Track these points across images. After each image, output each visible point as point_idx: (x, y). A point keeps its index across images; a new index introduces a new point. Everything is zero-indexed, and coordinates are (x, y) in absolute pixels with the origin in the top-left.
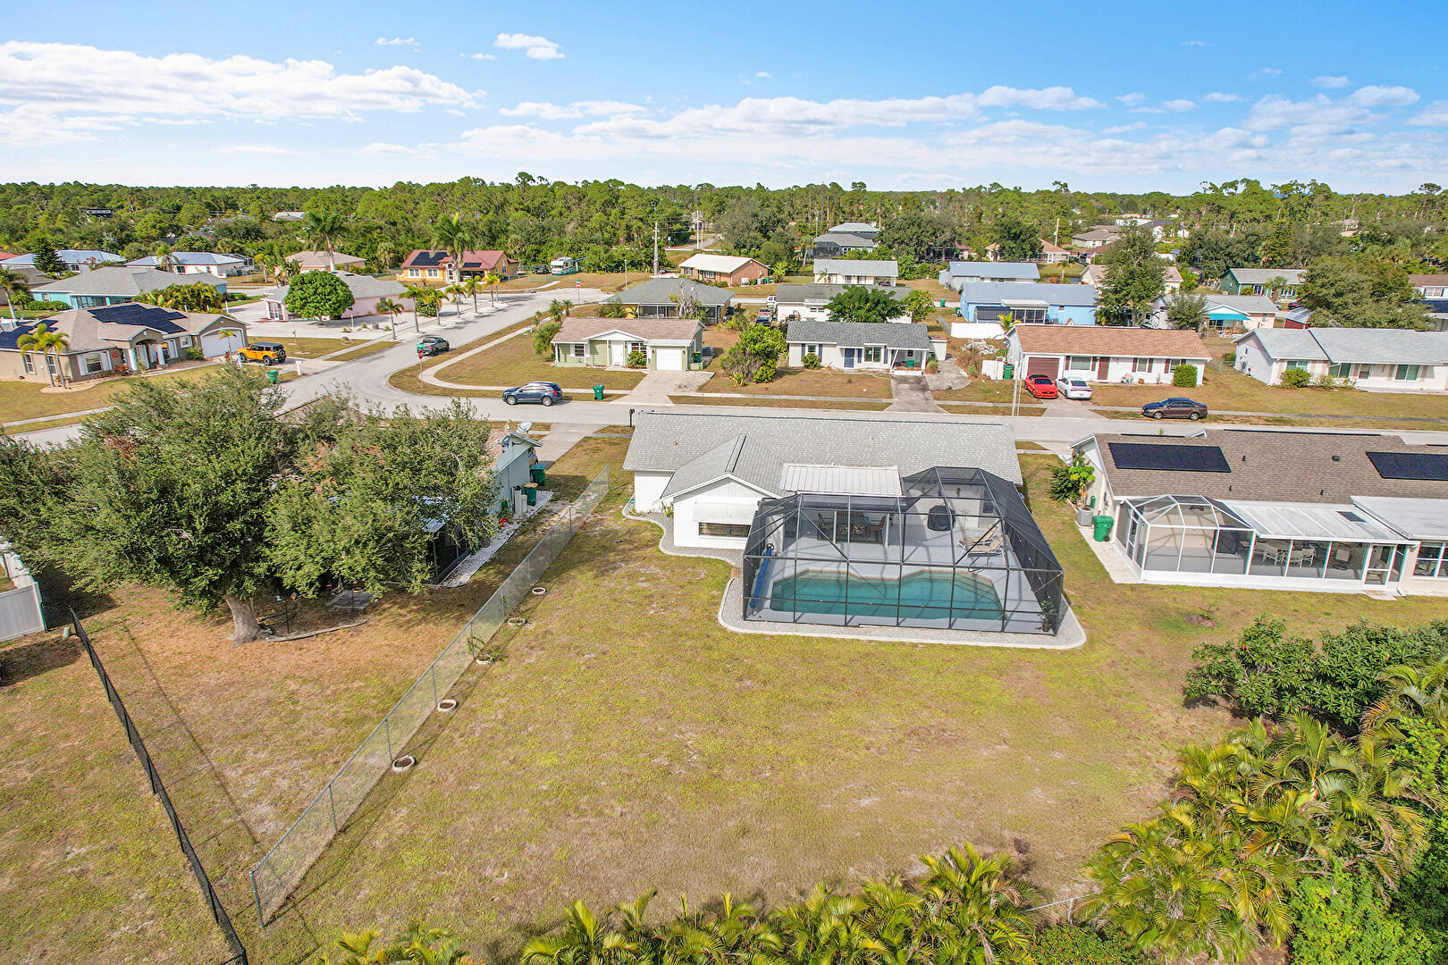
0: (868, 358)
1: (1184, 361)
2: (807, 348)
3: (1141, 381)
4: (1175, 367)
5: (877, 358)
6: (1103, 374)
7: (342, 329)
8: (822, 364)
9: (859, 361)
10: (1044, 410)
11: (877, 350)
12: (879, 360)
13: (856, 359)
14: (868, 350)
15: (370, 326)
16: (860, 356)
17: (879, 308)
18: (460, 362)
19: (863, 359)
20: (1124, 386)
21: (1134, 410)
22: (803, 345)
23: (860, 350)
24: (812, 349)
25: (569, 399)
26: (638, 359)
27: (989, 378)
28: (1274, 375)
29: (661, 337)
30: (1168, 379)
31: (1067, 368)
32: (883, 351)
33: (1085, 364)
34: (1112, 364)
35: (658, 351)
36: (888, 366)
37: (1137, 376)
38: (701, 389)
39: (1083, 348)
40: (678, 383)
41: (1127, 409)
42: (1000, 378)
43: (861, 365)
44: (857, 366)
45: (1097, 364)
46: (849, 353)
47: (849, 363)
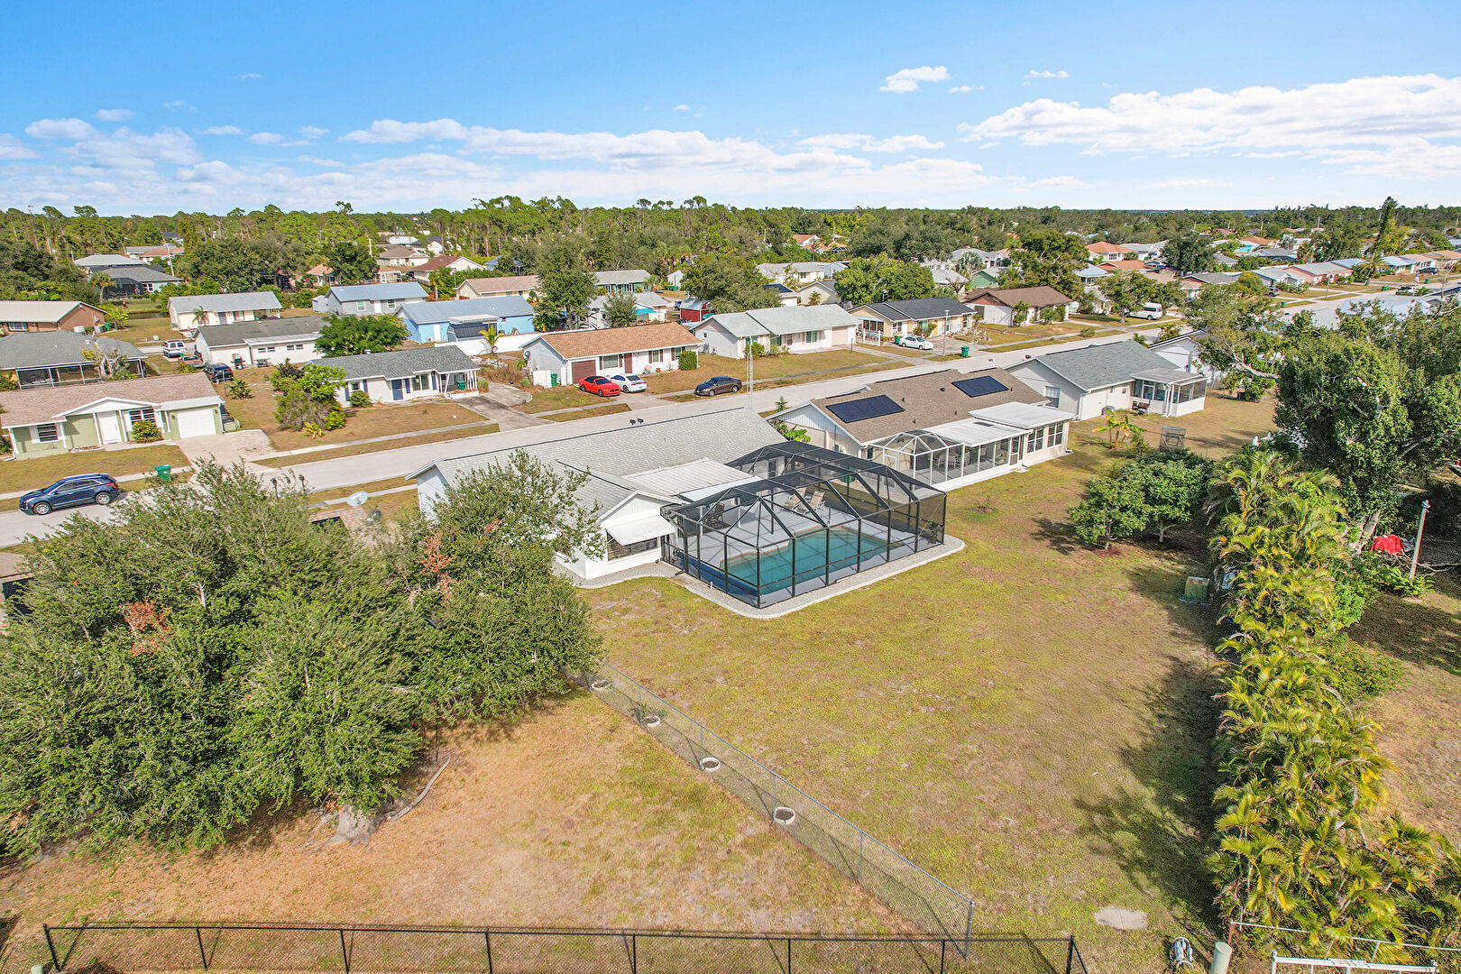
0: (416, 387)
1: (684, 348)
2: (350, 387)
3: (658, 370)
4: (678, 354)
5: (426, 386)
6: (629, 369)
8: (371, 401)
9: (408, 392)
10: (626, 405)
11: (424, 377)
12: (428, 388)
13: (404, 390)
14: (415, 378)
16: (408, 386)
17: (382, 336)
19: (411, 388)
21: (688, 392)
22: (347, 383)
23: (407, 380)
24: (356, 386)
26: (151, 430)
27: (546, 387)
28: (739, 351)
30: (675, 365)
32: (430, 377)
33: (614, 361)
34: (634, 359)
35: (179, 415)
36: (437, 392)
37: (655, 366)
38: (277, 448)
39: (609, 348)
41: (682, 393)
43: (410, 396)
44: (406, 396)
45: (623, 360)
46: (396, 385)
47: (398, 396)
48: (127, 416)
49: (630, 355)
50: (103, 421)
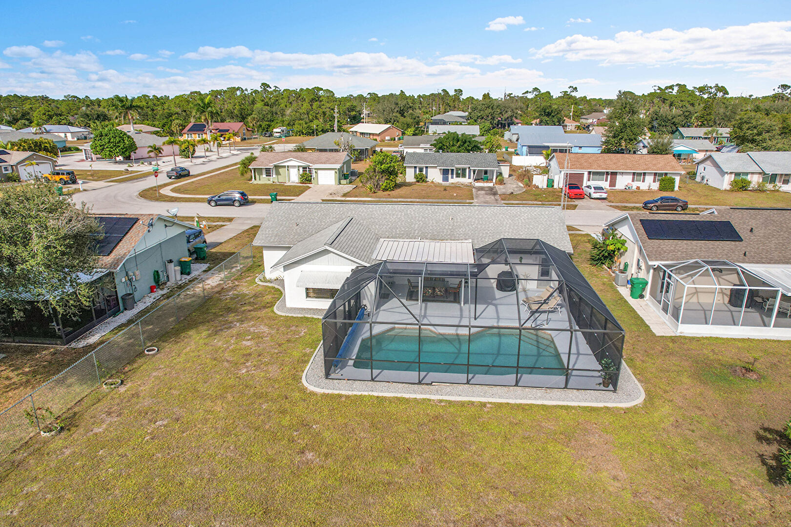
0: (458, 176)
1: (666, 174)
2: (418, 169)
3: (638, 188)
4: (660, 178)
5: (464, 176)
6: (613, 184)
7: (127, 165)
8: (428, 180)
9: (452, 178)
10: (576, 206)
11: (464, 170)
13: (450, 176)
14: (457, 169)
15: (146, 164)
16: (452, 174)
18: (192, 182)
19: (455, 176)
20: (627, 190)
21: (637, 205)
22: (415, 167)
24: (421, 170)
25: (253, 202)
26: (307, 178)
27: (538, 187)
28: (725, 183)
29: (321, 163)
30: (655, 186)
31: (589, 180)
32: (467, 170)
34: (619, 177)
35: (319, 172)
36: (471, 180)
38: (345, 195)
40: (330, 192)
41: (633, 205)
42: (545, 187)
43: (453, 180)
44: (451, 181)
46: (445, 172)
47: (446, 179)
48: (301, 170)
49: (615, 174)
50: (291, 170)
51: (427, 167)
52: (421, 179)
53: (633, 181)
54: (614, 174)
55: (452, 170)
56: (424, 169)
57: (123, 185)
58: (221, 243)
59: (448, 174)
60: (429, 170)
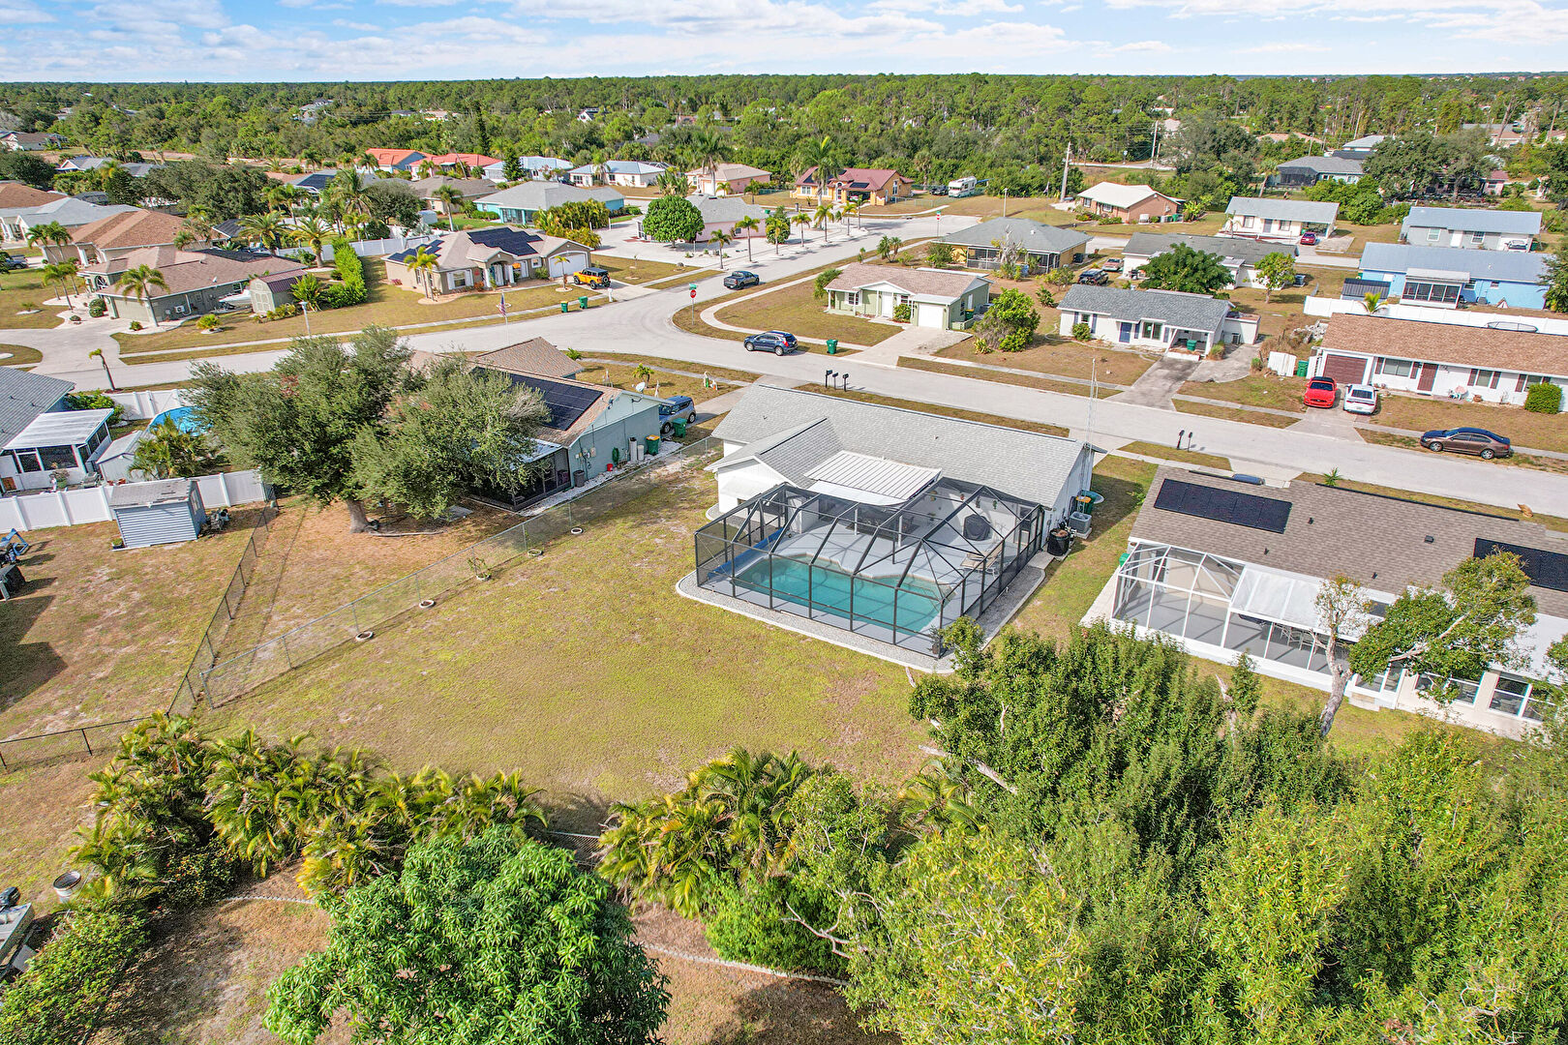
0: (1146, 334)
1: (1547, 379)
2: (1080, 317)
3: (1480, 399)
4: (1531, 385)
5: (1156, 335)
6: (1426, 383)
7: (684, 254)
9: (1136, 337)
10: (1297, 420)
11: (1158, 327)
12: (1158, 338)
13: (1132, 334)
15: (711, 252)
16: (1137, 330)
18: (752, 300)
19: (1140, 334)
20: (1452, 404)
21: (1414, 435)
22: (1077, 313)
24: (1085, 318)
25: (805, 349)
26: (904, 313)
29: (930, 292)
30: (1518, 399)
31: (1378, 372)
32: (1163, 328)
33: (1402, 369)
34: (1439, 372)
35: (921, 306)
36: (1167, 346)
37: (1475, 391)
38: (939, 353)
39: (1404, 350)
40: (921, 343)
41: (1406, 434)
42: (1290, 374)
43: (1138, 341)
44: (1133, 342)
45: (1420, 371)
46: (1125, 328)
47: (1124, 338)
48: (899, 299)
49: (1435, 367)
50: (884, 297)
51: (1095, 315)
52: (1083, 333)
53: (1470, 383)
54: (1431, 368)
55: (1137, 326)
56: (1091, 318)
57: (665, 294)
58: (715, 416)
59: (1129, 330)
60: (1099, 320)
